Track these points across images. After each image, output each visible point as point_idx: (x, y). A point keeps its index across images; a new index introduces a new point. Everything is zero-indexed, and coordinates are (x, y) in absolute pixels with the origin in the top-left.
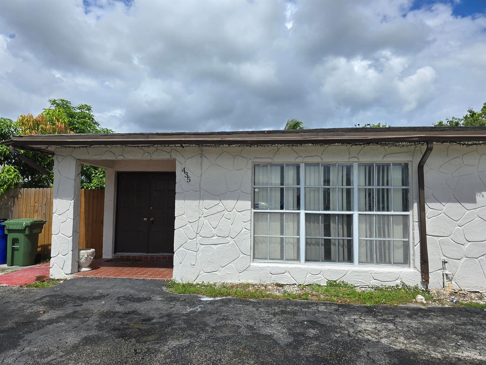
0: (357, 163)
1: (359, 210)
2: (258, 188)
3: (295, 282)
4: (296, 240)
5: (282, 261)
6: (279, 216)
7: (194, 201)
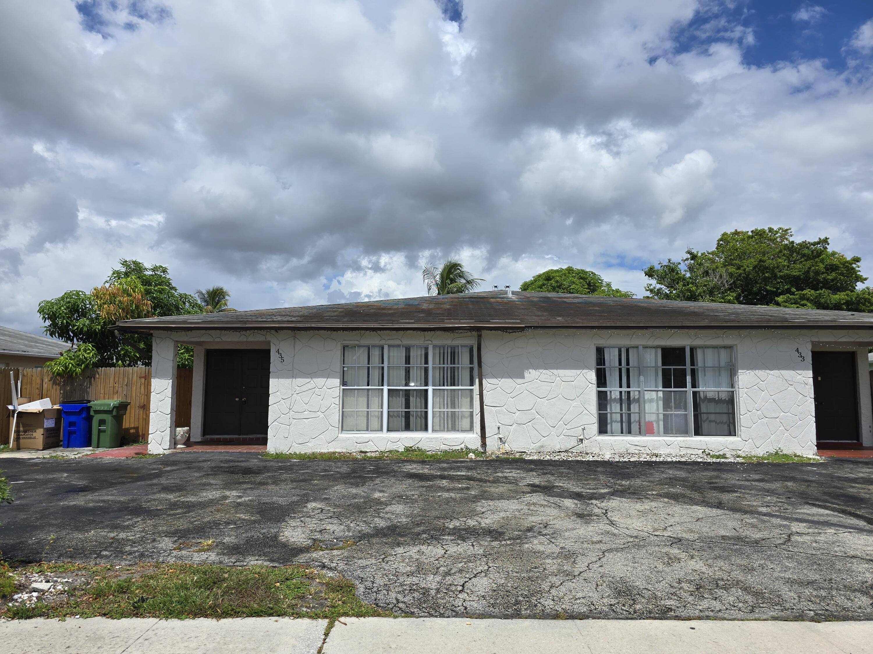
0: (432, 345)
1: (433, 386)
2: (347, 367)
3: (377, 449)
4: (380, 413)
5: (367, 432)
6: (366, 391)
7: (287, 380)
